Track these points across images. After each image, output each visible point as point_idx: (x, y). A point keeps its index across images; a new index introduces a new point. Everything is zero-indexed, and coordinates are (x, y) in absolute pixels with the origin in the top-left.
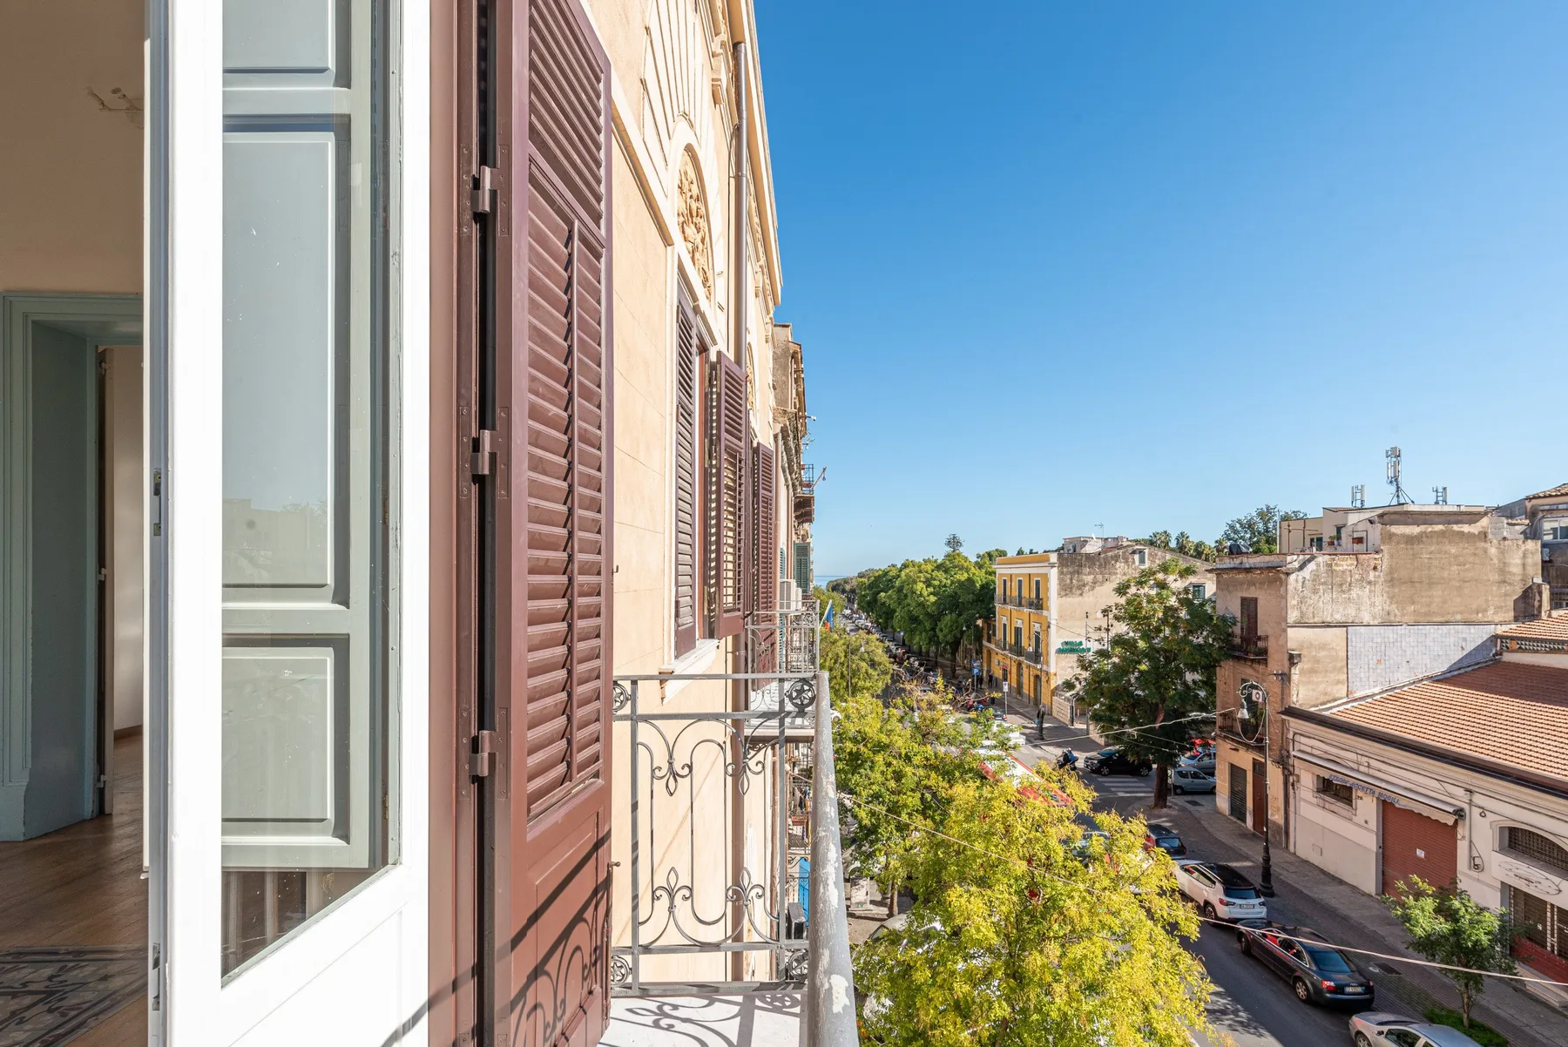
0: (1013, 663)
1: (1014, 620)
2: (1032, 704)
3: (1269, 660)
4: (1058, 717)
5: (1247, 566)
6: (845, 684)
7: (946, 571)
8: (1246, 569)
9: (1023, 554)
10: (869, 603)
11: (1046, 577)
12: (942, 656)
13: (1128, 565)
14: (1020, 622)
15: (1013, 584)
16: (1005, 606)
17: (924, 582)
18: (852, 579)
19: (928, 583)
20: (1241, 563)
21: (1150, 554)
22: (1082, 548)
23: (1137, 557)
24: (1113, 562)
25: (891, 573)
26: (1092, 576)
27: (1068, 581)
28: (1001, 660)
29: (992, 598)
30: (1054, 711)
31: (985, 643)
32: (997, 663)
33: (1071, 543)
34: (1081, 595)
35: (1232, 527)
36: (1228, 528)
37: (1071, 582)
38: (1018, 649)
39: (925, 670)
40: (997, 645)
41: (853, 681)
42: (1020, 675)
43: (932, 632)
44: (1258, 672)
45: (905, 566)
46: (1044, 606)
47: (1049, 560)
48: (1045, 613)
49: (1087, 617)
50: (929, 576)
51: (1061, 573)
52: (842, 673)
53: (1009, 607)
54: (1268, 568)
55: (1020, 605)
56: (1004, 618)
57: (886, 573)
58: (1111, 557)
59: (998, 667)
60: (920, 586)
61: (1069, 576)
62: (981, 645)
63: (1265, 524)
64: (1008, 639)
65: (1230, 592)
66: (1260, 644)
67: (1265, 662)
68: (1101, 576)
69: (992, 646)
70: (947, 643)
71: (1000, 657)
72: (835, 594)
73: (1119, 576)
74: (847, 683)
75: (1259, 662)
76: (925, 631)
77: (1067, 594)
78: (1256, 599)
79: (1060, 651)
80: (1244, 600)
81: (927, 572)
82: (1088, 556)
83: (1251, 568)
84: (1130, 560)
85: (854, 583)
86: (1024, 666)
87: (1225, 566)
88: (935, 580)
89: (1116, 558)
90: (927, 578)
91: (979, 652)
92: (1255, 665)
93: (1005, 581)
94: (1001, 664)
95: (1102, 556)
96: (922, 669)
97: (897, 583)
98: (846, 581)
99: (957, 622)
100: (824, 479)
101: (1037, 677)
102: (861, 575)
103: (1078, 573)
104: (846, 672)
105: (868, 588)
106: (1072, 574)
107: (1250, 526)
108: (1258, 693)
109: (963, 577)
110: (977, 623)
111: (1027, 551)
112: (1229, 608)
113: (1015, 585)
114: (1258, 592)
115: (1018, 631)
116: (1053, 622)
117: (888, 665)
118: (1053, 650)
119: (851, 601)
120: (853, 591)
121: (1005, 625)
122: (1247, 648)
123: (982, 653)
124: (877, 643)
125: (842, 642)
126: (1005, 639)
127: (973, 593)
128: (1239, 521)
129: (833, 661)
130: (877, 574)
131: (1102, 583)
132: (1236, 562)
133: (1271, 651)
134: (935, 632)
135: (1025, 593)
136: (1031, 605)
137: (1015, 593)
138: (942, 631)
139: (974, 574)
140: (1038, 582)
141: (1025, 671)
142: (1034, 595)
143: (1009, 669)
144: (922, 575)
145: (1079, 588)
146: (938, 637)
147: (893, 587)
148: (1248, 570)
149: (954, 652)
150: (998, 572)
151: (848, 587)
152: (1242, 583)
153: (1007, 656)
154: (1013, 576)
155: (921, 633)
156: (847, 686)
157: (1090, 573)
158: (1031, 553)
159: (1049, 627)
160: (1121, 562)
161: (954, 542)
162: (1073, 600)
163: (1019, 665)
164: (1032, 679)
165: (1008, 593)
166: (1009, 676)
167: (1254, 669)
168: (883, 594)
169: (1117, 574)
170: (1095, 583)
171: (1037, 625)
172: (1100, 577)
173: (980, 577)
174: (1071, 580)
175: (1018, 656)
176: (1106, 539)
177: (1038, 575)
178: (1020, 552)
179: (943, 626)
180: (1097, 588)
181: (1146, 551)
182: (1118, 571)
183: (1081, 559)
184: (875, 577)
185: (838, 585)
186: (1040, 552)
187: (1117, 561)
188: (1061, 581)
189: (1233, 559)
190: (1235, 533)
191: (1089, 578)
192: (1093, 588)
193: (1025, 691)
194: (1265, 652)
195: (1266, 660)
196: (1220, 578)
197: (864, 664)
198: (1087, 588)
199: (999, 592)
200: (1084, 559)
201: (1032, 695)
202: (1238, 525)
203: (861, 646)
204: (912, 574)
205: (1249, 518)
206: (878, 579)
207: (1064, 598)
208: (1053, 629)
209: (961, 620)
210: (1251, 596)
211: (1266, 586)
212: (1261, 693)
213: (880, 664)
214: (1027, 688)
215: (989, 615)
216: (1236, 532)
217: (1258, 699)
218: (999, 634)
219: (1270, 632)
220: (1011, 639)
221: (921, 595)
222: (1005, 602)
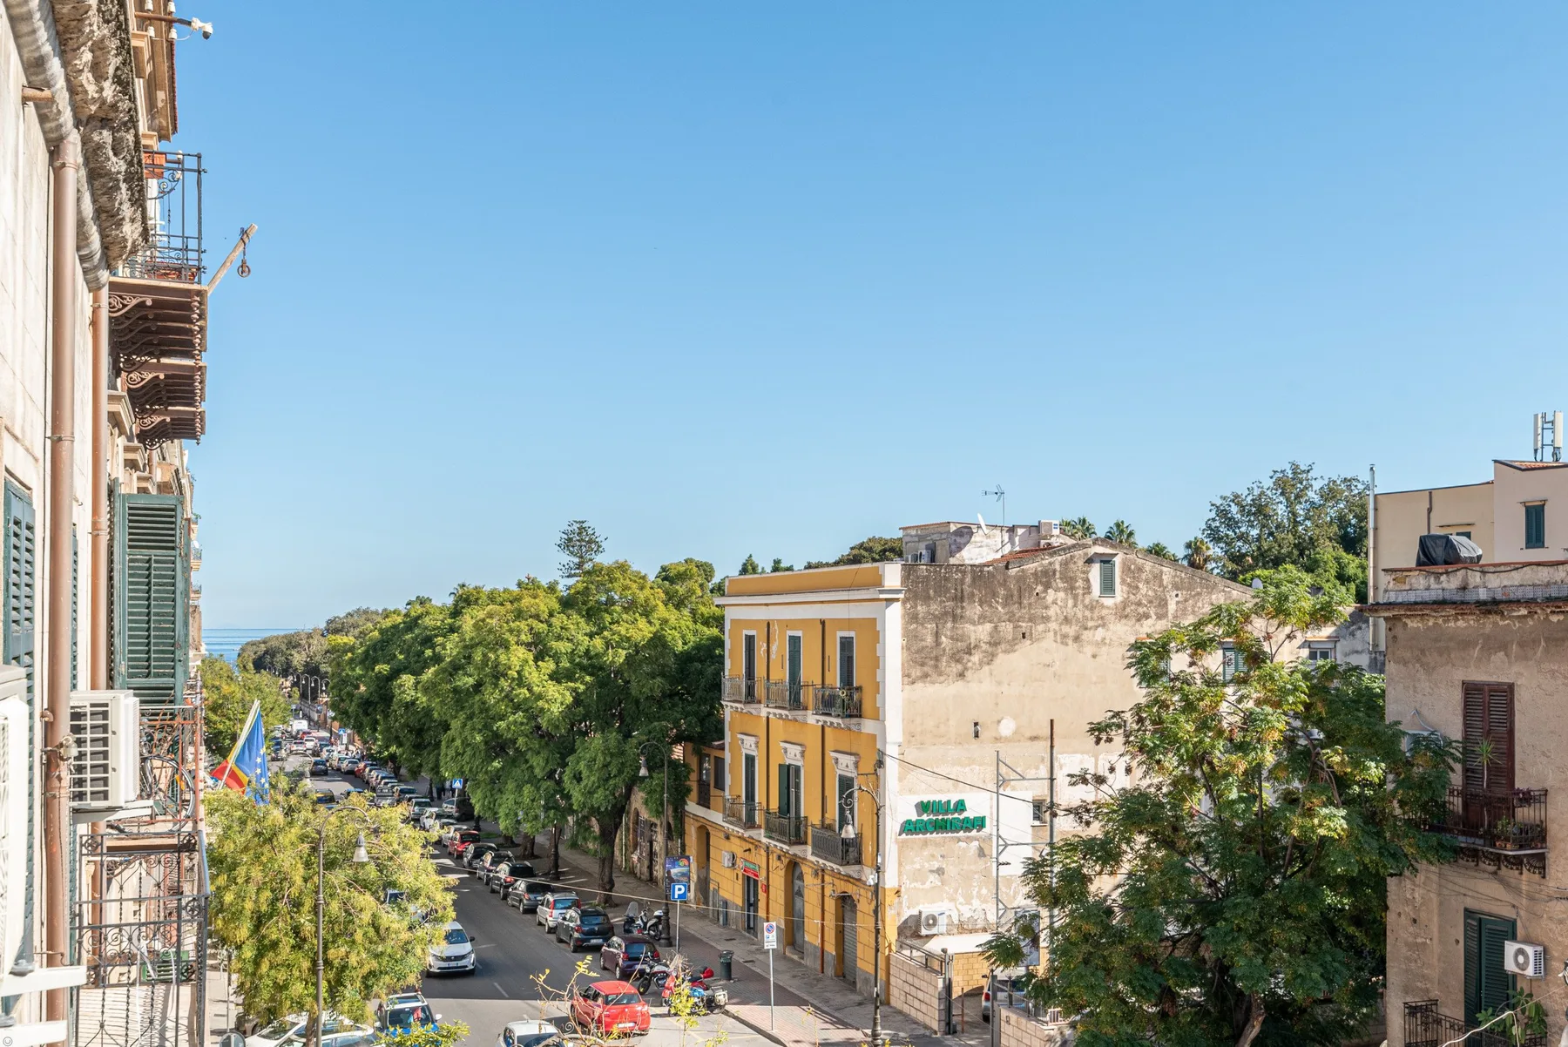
0: (774, 863)
1: (777, 745)
2: (830, 971)
3: (1551, 857)
4: (906, 1009)
5: (1483, 595)
6: (306, 964)
7: (591, 614)
8: (1480, 603)
9: (754, 570)
10: (367, 705)
11: (872, 629)
12: (574, 845)
13: (1075, 597)
14: (794, 750)
15: (774, 648)
16: (752, 708)
17: (528, 645)
18: (310, 636)
19: (540, 650)
20: (1464, 588)
21: (1127, 569)
22: (952, 554)
23: (1095, 572)
24: (1039, 588)
25: (427, 621)
26: (988, 627)
27: (929, 640)
28: (739, 852)
29: (716, 686)
30: (894, 991)
31: (692, 807)
32: (727, 863)
33: (921, 538)
34: (961, 675)
35: (1223, 513)
36: (1213, 515)
37: (938, 643)
38: (788, 825)
39: (531, 889)
40: (731, 815)
41: (332, 953)
42: (793, 894)
43: (549, 783)
44: (1517, 891)
45: (465, 600)
46: (867, 707)
47: (880, 584)
48: (868, 726)
49: (977, 735)
50: (542, 627)
51: (912, 618)
52: (296, 930)
53: (764, 711)
54: (1549, 600)
55: (796, 703)
56: (749, 741)
57: (412, 623)
58: (1035, 574)
59: (729, 873)
60: (518, 656)
61: (931, 626)
62: (680, 815)
63: (1290, 504)
64: (759, 796)
65: (1429, 669)
66: (1525, 814)
67: (1539, 864)
68: (1010, 626)
69: (716, 817)
70: (594, 811)
71: (737, 847)
72: (265, 678)
73: (1053, 625)
74: (314, 963)
75: (1517, 862)
76: (534, 781)
77: (926, 676)
78: (1511, 687)
79: (909, 828)
80: (1471, 691)
81: (537, 617)
82: (978, 573)
83: (1495, 602)
84: (1080, 583)
85: (318, 645)
86: (806, 870)
87: (1412, 597)
88: (559, 638)
89: (1046, 578)
90: (537, 635)
91: (676, 831)
92: (1504, 871)
93: (750, 640)
94: (740, 863)
95: (1013, 571)
96: (521, 885)
97: (450, 648)
98: (292, 643)
99: (622, 753)
100: (244, 269)
101: (846, 903)
102: (335, 627)
103: (955, 618)
104: (308, 928)
105: (362, 662)
106: (939, 619)
107: (1259, 510)
108: (1520, 952)
109: (642, 631)
110: (675, 757)
111: (765, 564)
112: (1425, 711)
113: (780, 649)
114: (1515, 669)
115: (789, 775)
116: (891, 750)
117: (439, 896)
118: (892, 826)
119: (309, 695)
120: (312, 670)
121: (750, 760)
122: (1492, 825)
123: (682, 834)
124: (407, 830)
125: (295, 832)
126: (750, 796)
127: (663, 675)
128: (1236, 499)
129: (267, 894)
130: (388, 623)
131: (1012, 646)
132: (1450, 583)
133: (1553, 830)
134: (559, 782)
135: (810, 672)
136: (827, 704)
137: (781, 674)
138: (578, 778)
139: (665, 621)
140: (846, 644)
141: (810, 882)
142: (834, 678)
143: (762, 879)
144: (523, 625)
145: (956, 658)
146: (568, 797)
147: (437, 659)
148: (1491, 607)
149: (607, 837)
150: (730, 614)
151: (298, 659)
152: (1465, 644)
153: (757, 844)
154: (775, 628)
155: (519, 788)
156: (314, 970)
157: (983, 619)
158: (775, 569)
159: (880, 764)
160: (1056, 590)
161: (579, 541)
162: (942, 691)
163: (793, 866)
164: (830, 905)
165: (760, 671)
166: (762, 896)
167: (1502, 881)
168: (407, 680)
169: (1046, 619)
170: (994, 644)
171: (846, 760)
172: (1007, 629)
173: (682, 632)
174: (937, 635)
175: (791, 844)
176: (1012, 530)
177: (849, 623)
178: (748, 568)
179: (582, 766)
180: (1002, 659)
181: (1118, 560)
182: (1051, 612)
183: (962, 581)
184: (382, 631)
185: (272, 653)
186: (799, 566)
187: (1047, 586)
188: (911, 637)
189: (1438, 575)
190: (1229, 527)
191: (981, 632)
192: (990, 658)
193: (811, 937)
194: (1536, 835)
195: (1542, 858)
196: (1399, 630)
197: (366, 900)
198: (976, 658)
199: (733, 667)
200: (968, 580)
201: (831, 948)
202: (1234, 509)
203: (357, 845)
204: (493, 622)
205: (1257, 492)
206: (390, 636)
207: (919, 685)
208: (891, 767)
209: (631, 747)
210: (1493, 679)
211: (1540, 650)
212: (1530, 950)
213: (414, 895)
214: (817, 928)
215: (707, 733)
216: (1231, 523)
217: (1523, 967)
218: (734, 783)
219: (1551, 781)
220: (768, 796)
221: (520, 681)
222: (750, 696)
